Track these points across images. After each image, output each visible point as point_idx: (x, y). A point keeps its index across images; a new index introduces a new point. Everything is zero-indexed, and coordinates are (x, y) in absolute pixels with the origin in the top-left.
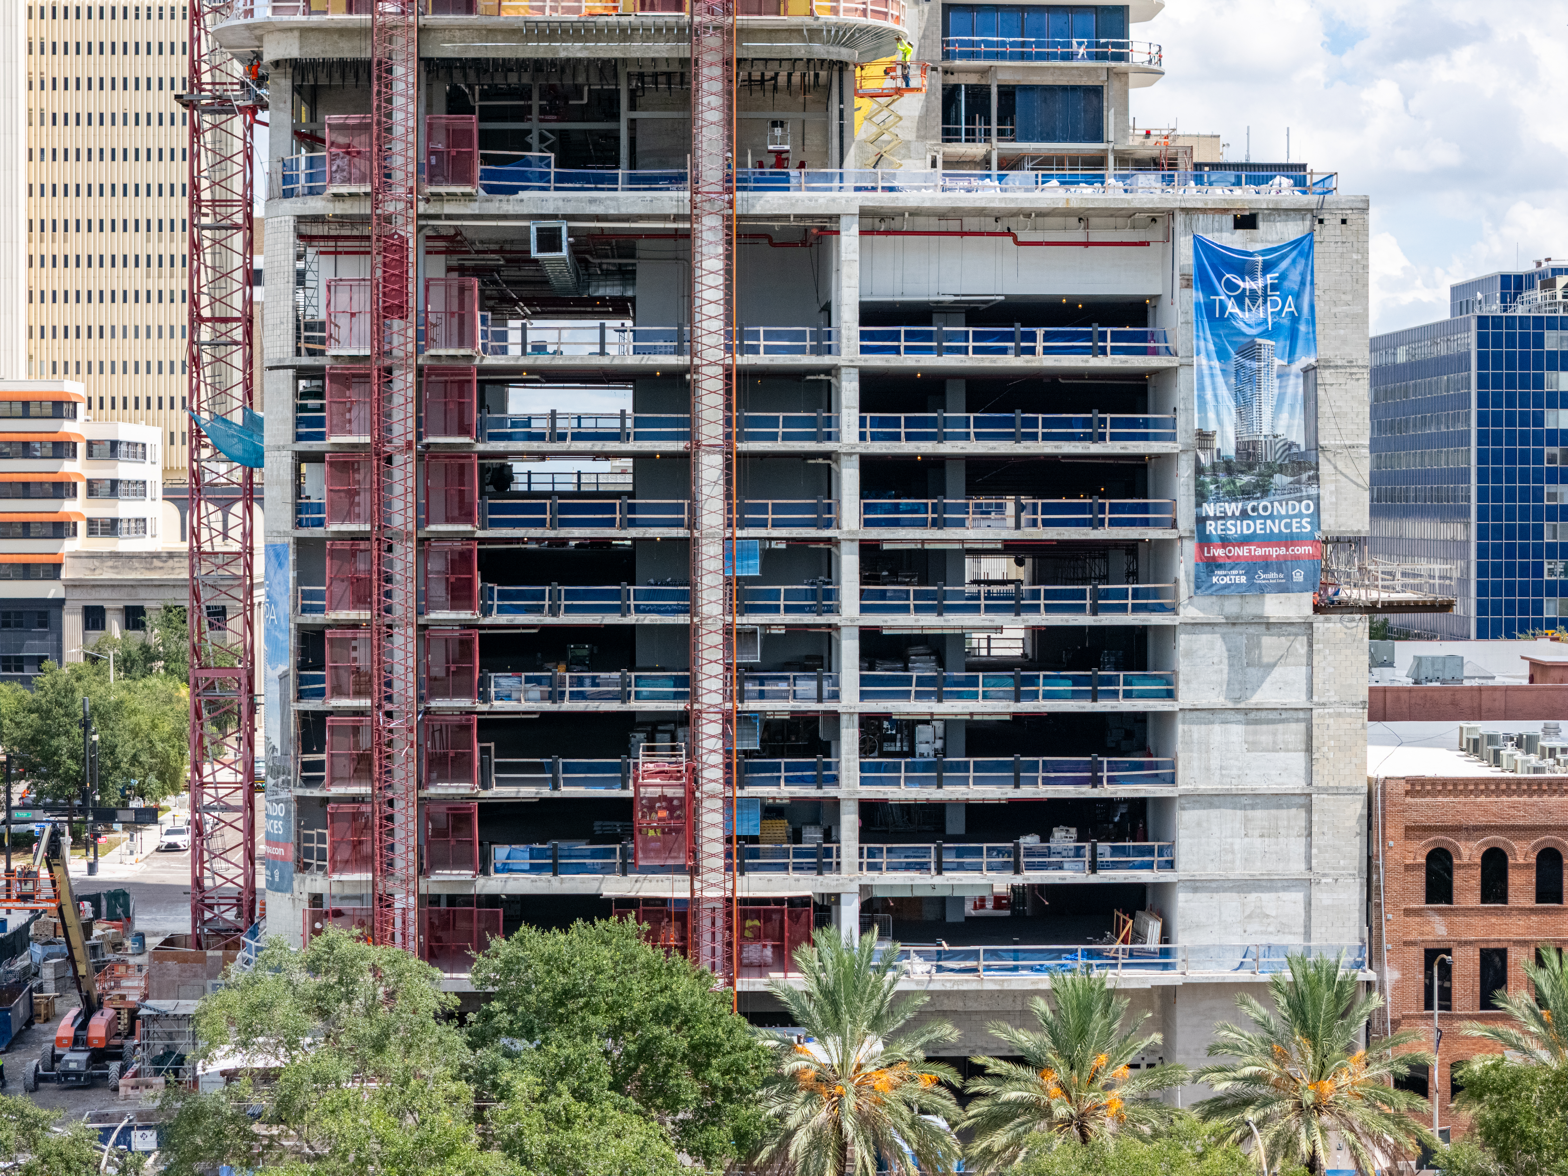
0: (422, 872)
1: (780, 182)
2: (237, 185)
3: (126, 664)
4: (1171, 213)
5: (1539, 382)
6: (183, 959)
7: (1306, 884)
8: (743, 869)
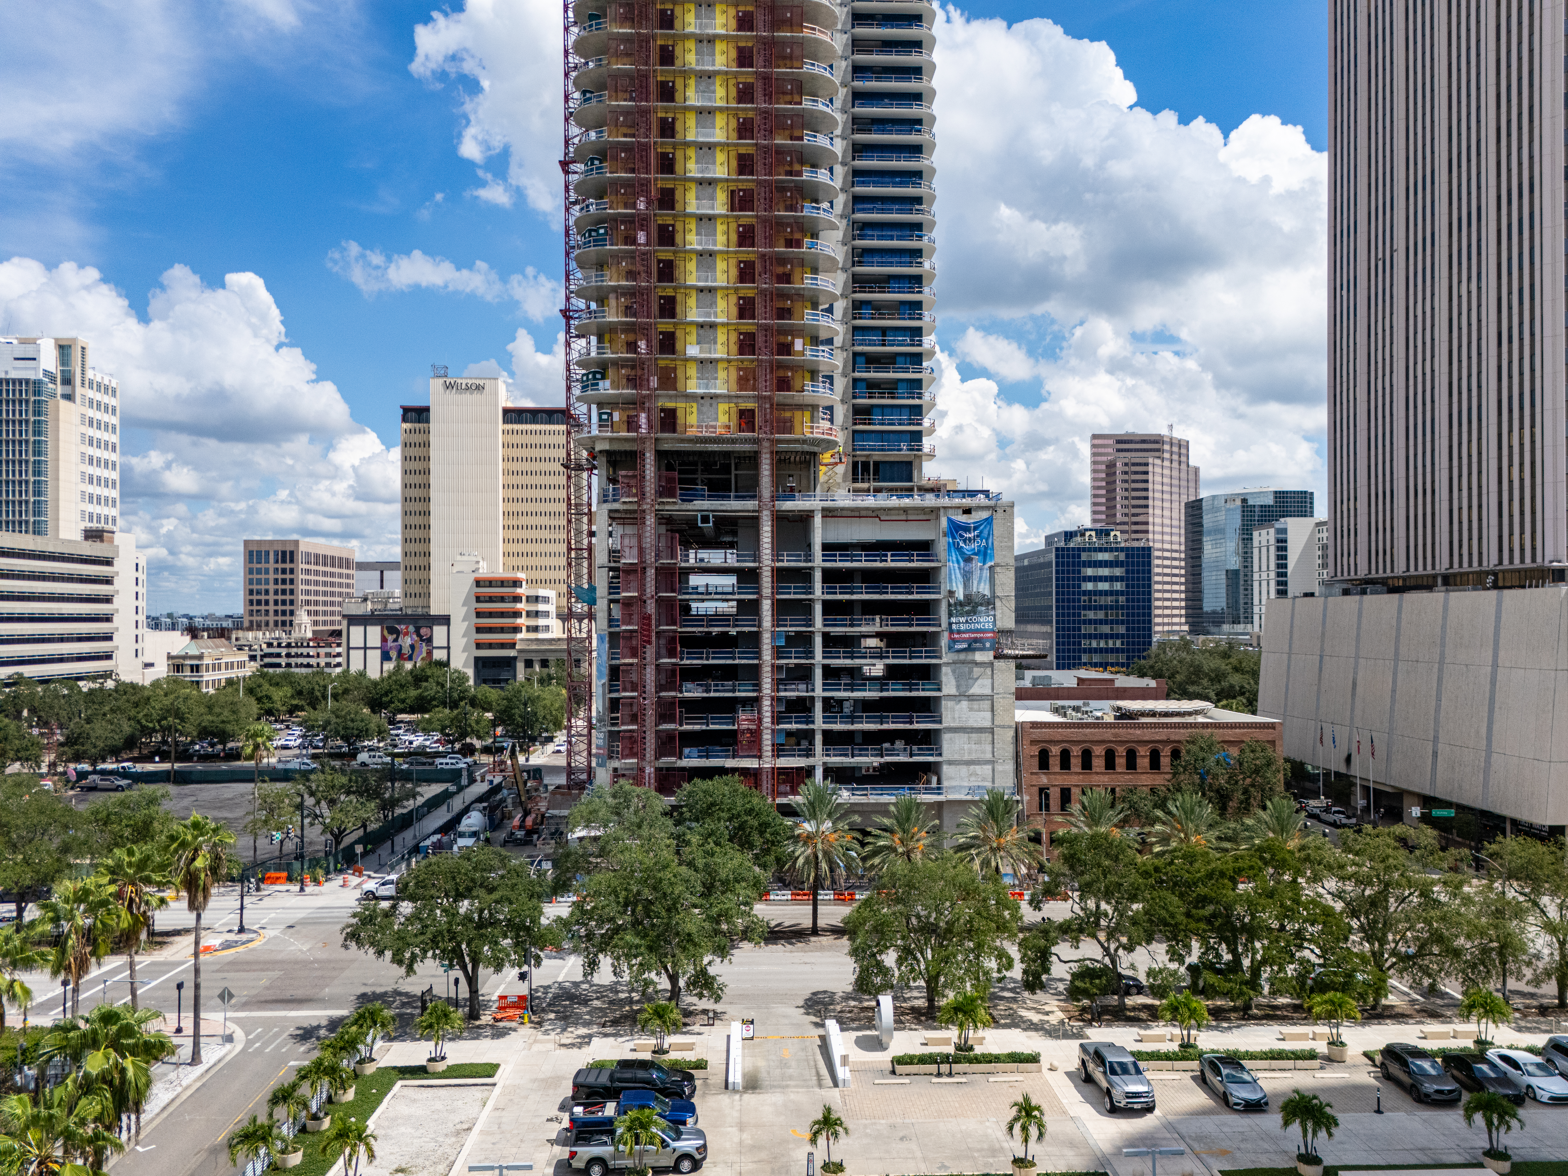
0: (657, 759)
1: (792, 498)
2: (585, 498)
3: (541, 681)
4: (938, 509)
5: (1079, 572)
6: (563, 794)
7: (992, 762)
8: (778, 756)
